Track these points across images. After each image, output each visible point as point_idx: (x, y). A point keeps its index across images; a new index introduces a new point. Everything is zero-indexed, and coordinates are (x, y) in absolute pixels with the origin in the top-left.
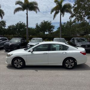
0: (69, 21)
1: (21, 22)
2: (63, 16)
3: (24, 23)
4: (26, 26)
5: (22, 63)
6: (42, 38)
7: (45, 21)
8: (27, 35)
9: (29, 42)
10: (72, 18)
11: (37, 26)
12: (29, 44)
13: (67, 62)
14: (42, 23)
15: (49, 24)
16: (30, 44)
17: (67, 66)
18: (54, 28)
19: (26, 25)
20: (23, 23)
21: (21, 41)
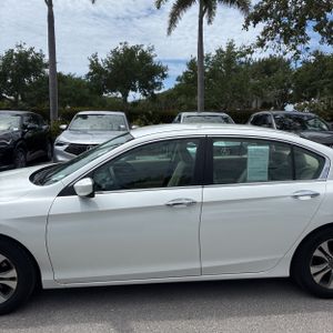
0: (225, 49)
1: (26, 48)
2: (210, 22)
3: (37, 51)
4: (46, 66)
5: (13, 273)
6: (121, 111)
7: (130, 45)
8: (52, 105)
9: (60, 131)
10: (255, 24)
11: (95, 66)
12: (62, 138)
13: (317, 253)
14: (115, 53)
15: (146, 58)
16: (66, 138)
17: (317, 279)
18: (164, 76)
19: (46, 59)
20: (32, 49)
21: (24, 127)
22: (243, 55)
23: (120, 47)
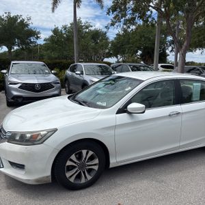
7: (12, 15)
22: (87, 28)
23: (5, 15)
